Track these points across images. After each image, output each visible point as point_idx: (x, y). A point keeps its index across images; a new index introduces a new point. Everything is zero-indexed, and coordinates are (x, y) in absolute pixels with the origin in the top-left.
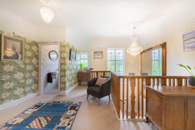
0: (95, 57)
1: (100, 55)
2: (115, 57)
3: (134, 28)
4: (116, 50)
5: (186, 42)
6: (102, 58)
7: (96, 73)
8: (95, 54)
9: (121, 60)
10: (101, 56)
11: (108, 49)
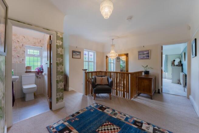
0: (74, 57)
1: (78, 55)
2: (89, 58)
3: (113, 39)
4: (89, 52)
5: (139, 56)
6: (80, 58)
7: (91, 73)
8: (74, 54)
9: (92, 62)
10: (79, 57)
11: (85, 50)
